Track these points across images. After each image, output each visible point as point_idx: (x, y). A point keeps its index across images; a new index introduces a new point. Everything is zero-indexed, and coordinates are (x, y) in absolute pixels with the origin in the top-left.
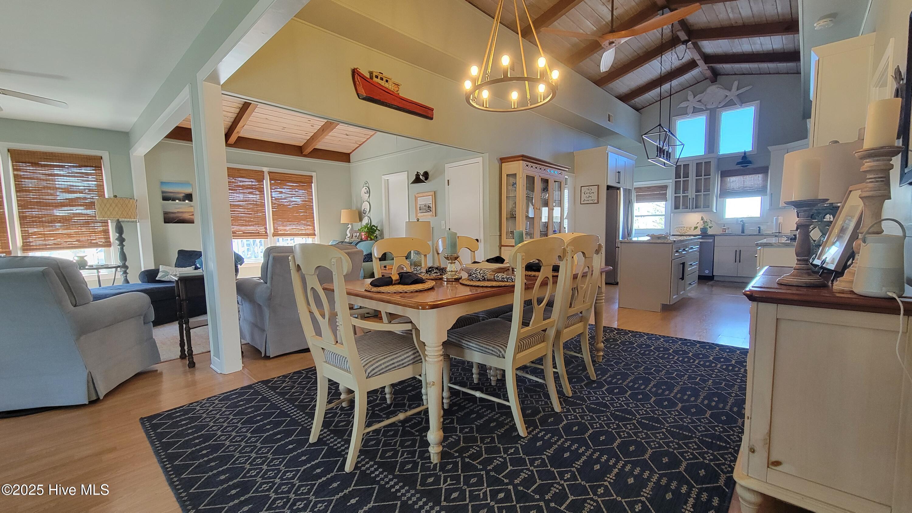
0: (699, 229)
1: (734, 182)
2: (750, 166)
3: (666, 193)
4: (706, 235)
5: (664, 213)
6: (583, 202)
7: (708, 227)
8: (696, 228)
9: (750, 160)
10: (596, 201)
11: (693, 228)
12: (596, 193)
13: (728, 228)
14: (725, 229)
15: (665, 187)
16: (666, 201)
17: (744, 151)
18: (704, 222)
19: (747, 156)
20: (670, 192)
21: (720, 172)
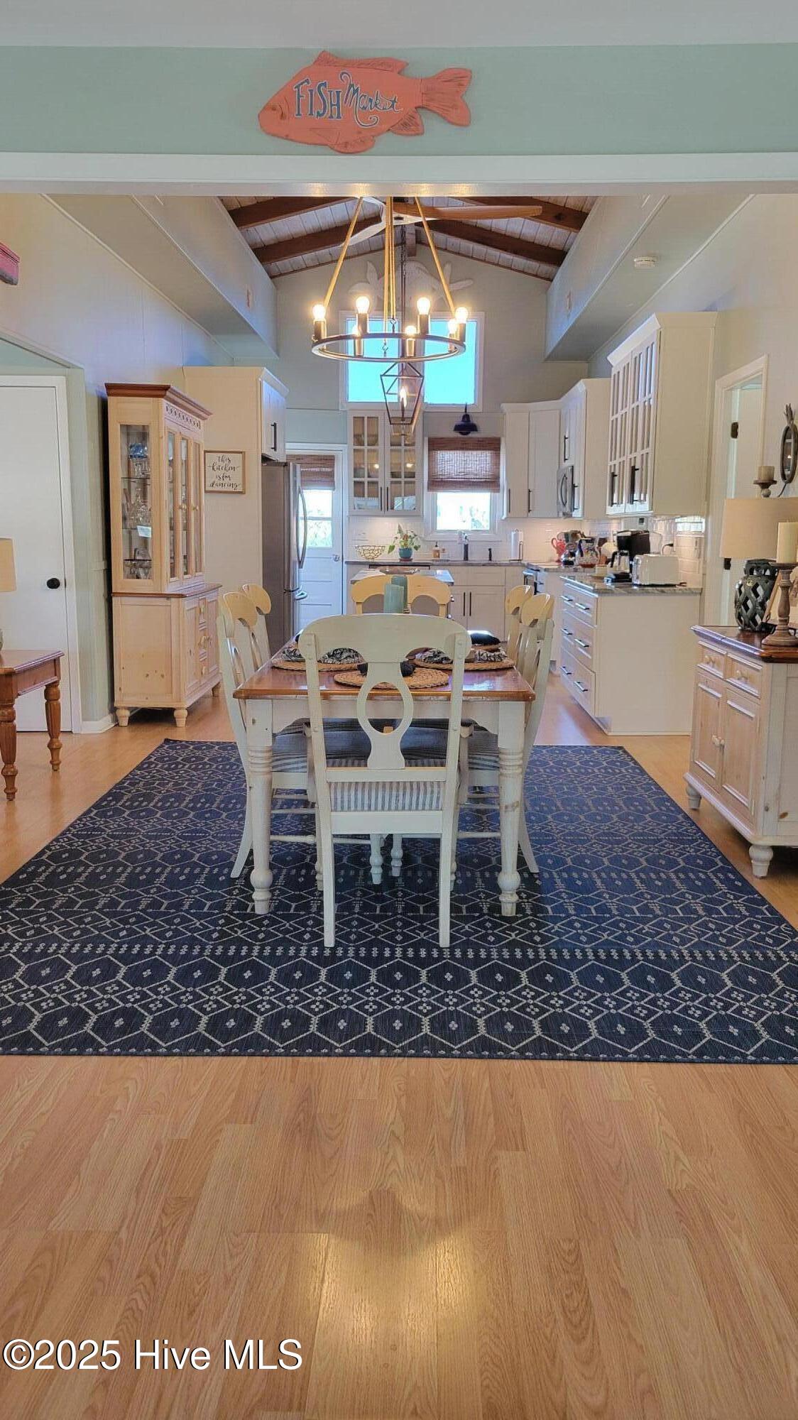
0: (396, 549)
1: (452, 462)
2: (472, 435)
3: (333, 471)
4: (408, 563)
5: (329, 515)
6: (211, 489)
7: (412, 547)
8: (392, 548)
9: (475, 422)
10: (240, 489)
11: (387, 549)
12: (240, 469)
13: (444, 550)
14: (438, 551)
15: (329, 460)
16: (334, 490)
17: (464, 403)
18: (406, 537)
19: (470, 414)
20: (343, 471)
21: (426, 439)
